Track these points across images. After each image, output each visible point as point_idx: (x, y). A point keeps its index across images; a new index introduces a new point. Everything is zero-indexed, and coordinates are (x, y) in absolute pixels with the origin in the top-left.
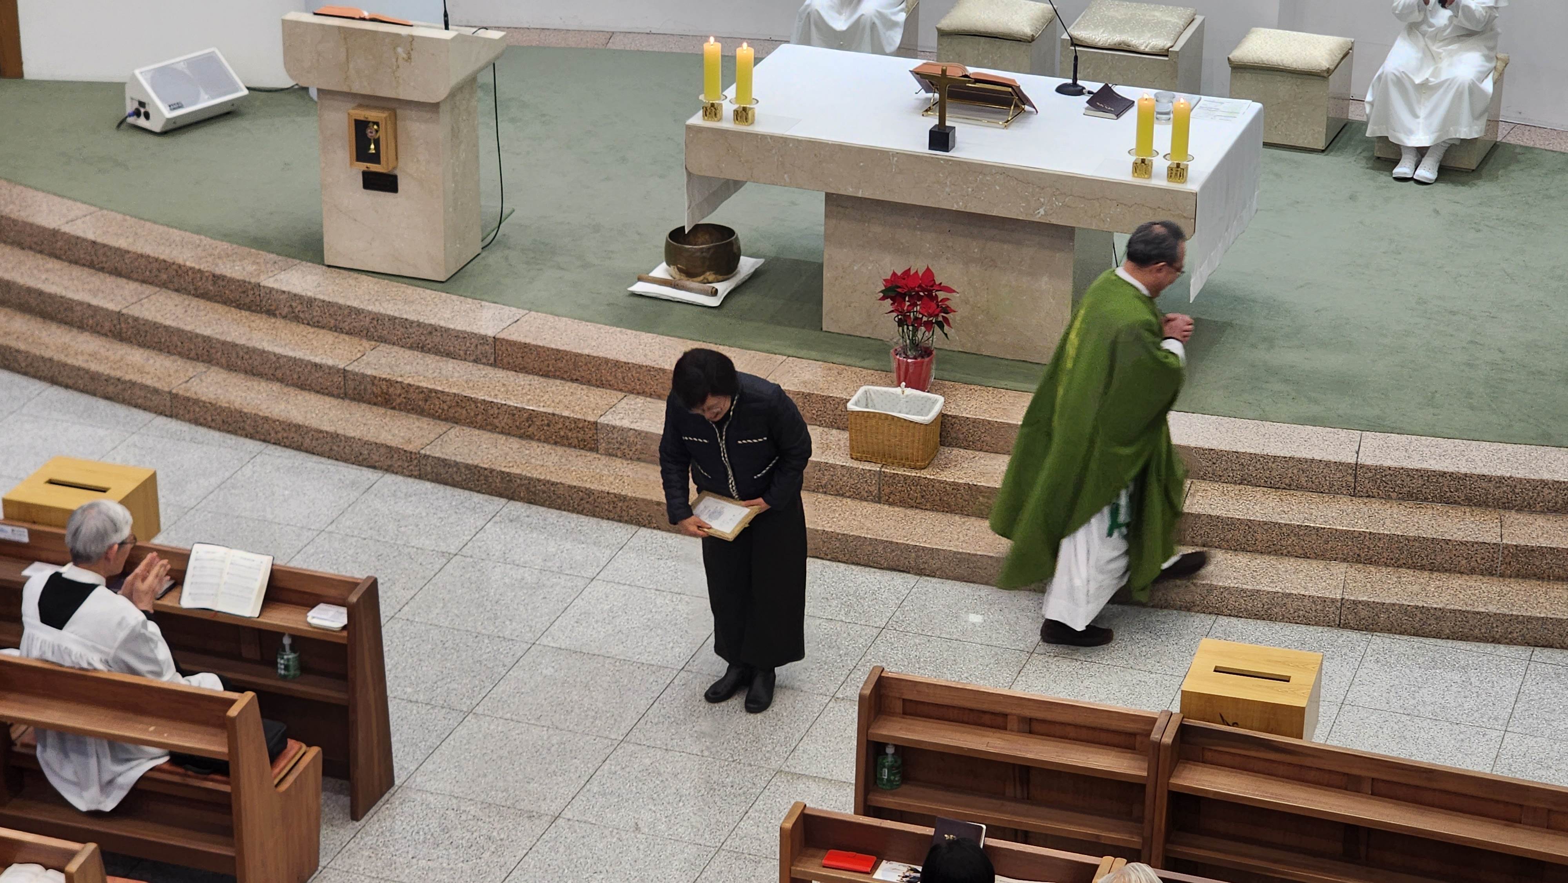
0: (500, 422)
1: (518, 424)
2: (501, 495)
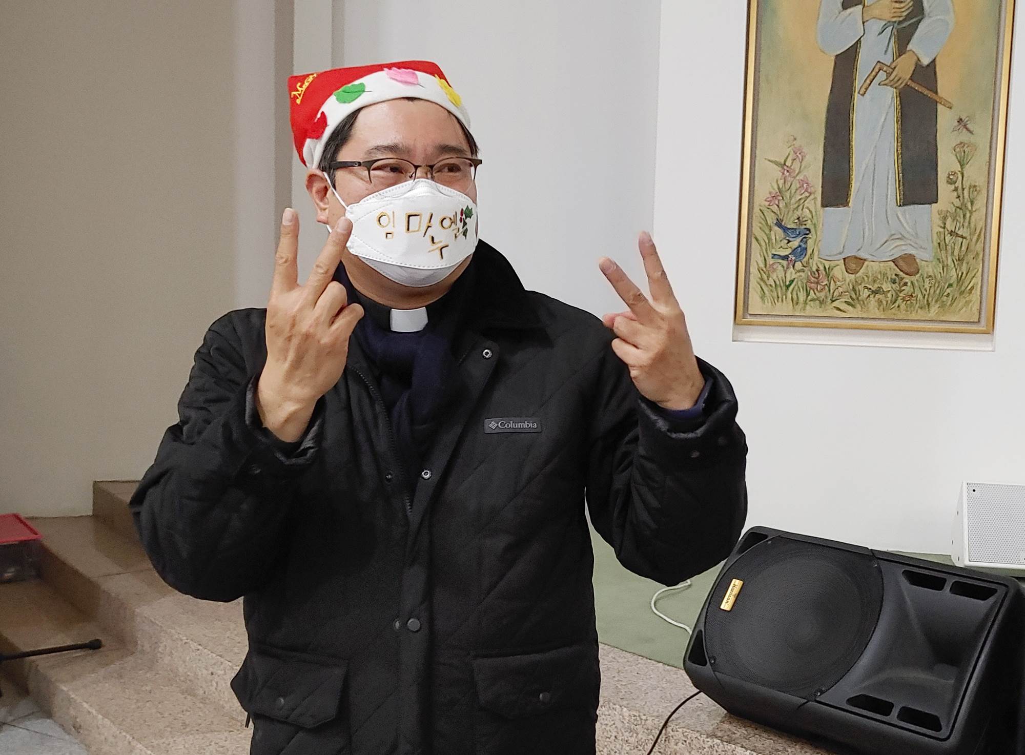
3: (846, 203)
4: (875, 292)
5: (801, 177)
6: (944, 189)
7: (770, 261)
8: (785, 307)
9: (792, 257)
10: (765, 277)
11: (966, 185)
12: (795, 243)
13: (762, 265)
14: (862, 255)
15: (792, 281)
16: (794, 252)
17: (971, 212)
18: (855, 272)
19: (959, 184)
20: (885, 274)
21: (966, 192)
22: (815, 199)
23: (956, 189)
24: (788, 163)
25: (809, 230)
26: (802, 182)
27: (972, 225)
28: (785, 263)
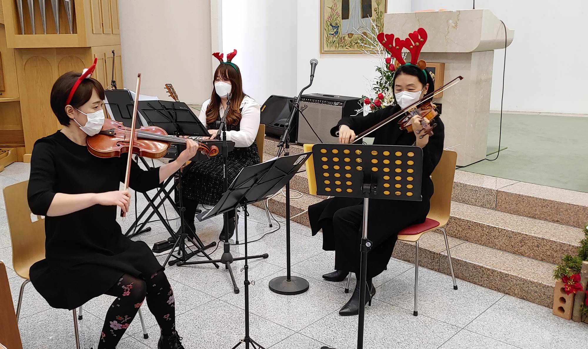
0: (499, 241)
1: (513, 244)
2: (499, 290)
3: (348, 18)
4: (356, 43)
5: (336, 11)
6: (373, 13)
7: (329, 35)
8: (333, 49)
9: (335, 34)
10: (328, 40)
11: (379, 11)
12: (335, 30)
13: (327, 37)
14: (352, 33)
15: (335, 41)
16: (335, 33)
17: (381, 19)
18: (351, 38)
19: (377, 11)
20: (359, 38)
21: (379, 13)
22: (340, 17)
23: (377, 13)
24: (333, 7)
25: (339, 26)
26: (337, 12)
27: (381, 23)
28: (333, 36)
